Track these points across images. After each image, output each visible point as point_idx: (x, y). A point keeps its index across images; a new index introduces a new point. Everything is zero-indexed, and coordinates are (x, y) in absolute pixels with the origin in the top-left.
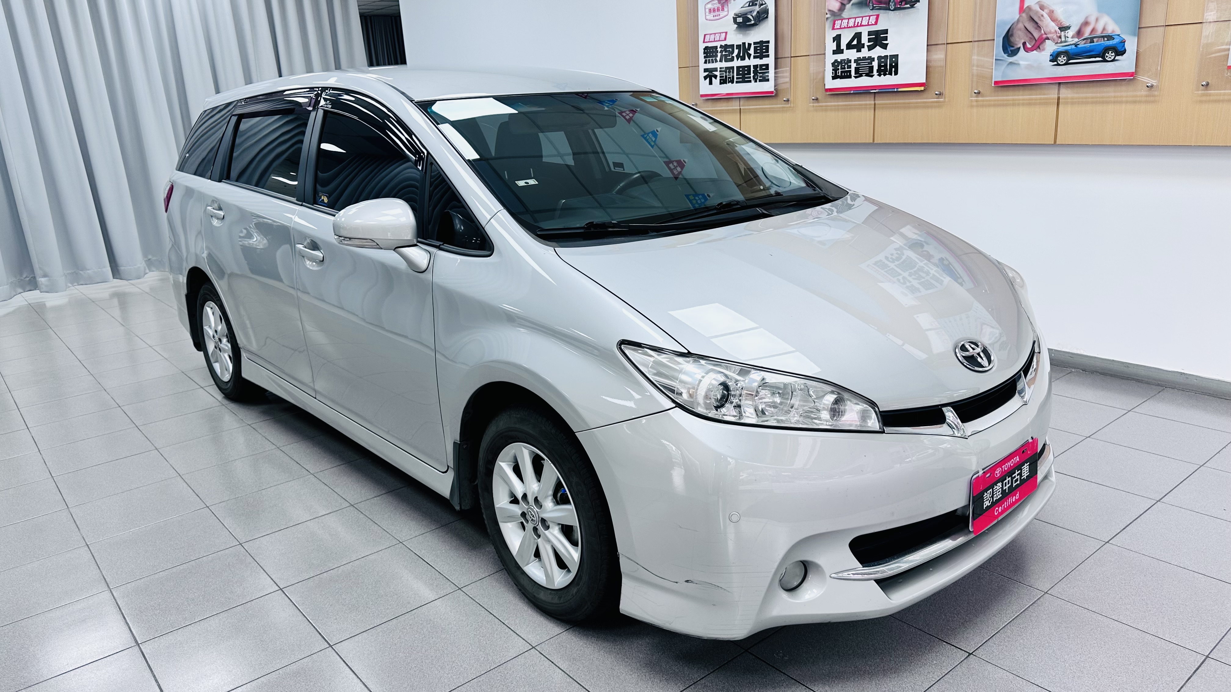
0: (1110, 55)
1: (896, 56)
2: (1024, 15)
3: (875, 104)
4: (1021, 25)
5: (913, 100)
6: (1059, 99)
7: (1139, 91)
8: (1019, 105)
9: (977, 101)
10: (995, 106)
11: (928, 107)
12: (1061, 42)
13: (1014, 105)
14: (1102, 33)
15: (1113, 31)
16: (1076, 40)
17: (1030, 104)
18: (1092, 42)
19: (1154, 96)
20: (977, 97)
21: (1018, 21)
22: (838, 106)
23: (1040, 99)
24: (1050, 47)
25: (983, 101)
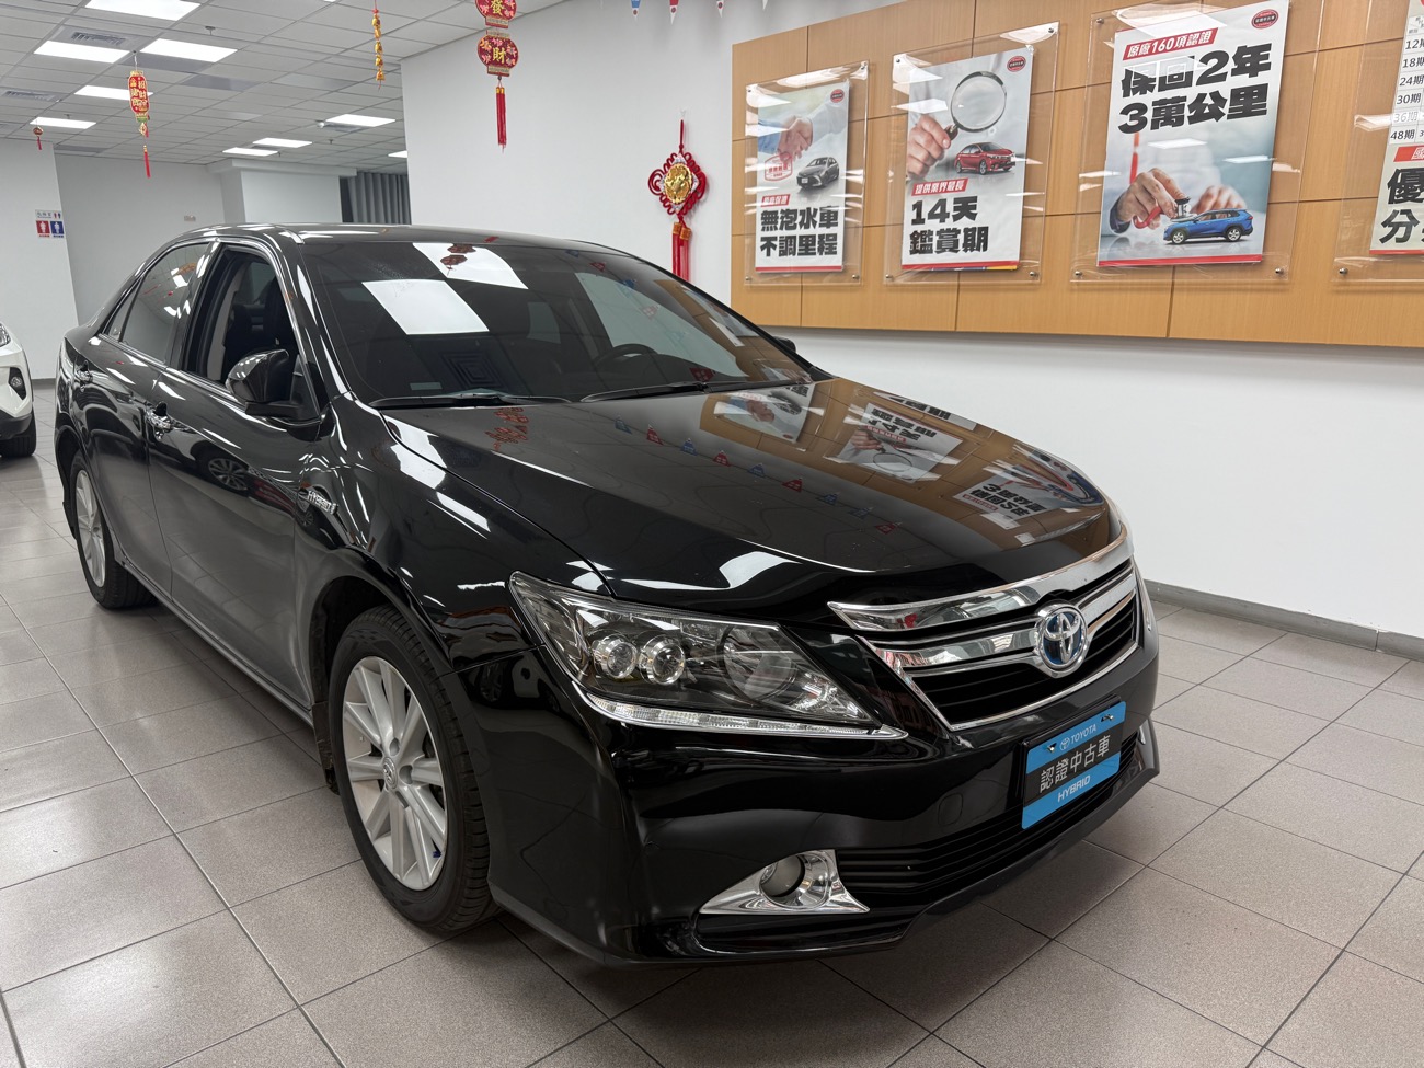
0: (1234, 234)
1: (986, 229)
2: (1135, 184)
3: (959, 285)
4: (1131, 196)
5: (1003, 281)
6: (1173, 284)
7: (1268, 278)
8: (1126, 290)
9: (1078, 284)
10: (1099, 290)
11: (1021, 290)
12: (1178, 217)
13: (1120, 290)
14: (1226, 207)
15: (1238, 206)
16: (1195, 215)
17: (1141, 289)
18: (1214, 218)
19: (1283, 284)
20: (1079, 279)
21: (1128, 191)
22: (917, 285)
23: (1152, 284)
24: (1165, 223)
25: (1085, 284)
